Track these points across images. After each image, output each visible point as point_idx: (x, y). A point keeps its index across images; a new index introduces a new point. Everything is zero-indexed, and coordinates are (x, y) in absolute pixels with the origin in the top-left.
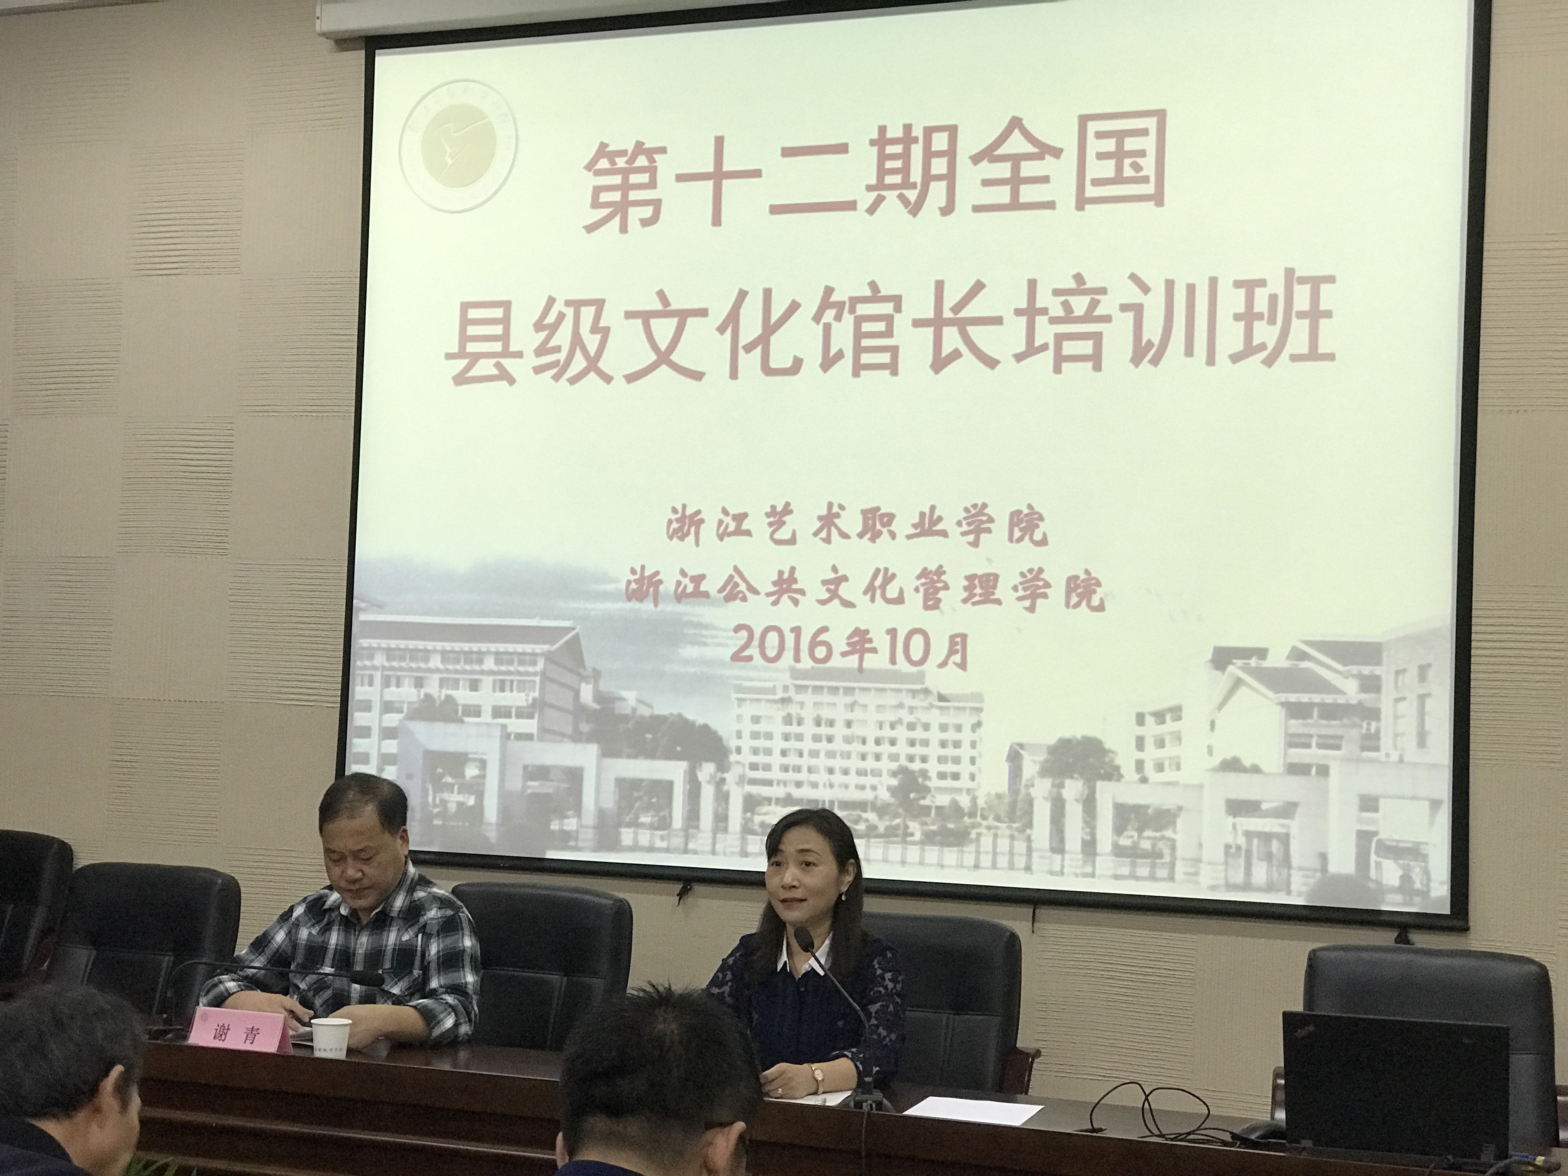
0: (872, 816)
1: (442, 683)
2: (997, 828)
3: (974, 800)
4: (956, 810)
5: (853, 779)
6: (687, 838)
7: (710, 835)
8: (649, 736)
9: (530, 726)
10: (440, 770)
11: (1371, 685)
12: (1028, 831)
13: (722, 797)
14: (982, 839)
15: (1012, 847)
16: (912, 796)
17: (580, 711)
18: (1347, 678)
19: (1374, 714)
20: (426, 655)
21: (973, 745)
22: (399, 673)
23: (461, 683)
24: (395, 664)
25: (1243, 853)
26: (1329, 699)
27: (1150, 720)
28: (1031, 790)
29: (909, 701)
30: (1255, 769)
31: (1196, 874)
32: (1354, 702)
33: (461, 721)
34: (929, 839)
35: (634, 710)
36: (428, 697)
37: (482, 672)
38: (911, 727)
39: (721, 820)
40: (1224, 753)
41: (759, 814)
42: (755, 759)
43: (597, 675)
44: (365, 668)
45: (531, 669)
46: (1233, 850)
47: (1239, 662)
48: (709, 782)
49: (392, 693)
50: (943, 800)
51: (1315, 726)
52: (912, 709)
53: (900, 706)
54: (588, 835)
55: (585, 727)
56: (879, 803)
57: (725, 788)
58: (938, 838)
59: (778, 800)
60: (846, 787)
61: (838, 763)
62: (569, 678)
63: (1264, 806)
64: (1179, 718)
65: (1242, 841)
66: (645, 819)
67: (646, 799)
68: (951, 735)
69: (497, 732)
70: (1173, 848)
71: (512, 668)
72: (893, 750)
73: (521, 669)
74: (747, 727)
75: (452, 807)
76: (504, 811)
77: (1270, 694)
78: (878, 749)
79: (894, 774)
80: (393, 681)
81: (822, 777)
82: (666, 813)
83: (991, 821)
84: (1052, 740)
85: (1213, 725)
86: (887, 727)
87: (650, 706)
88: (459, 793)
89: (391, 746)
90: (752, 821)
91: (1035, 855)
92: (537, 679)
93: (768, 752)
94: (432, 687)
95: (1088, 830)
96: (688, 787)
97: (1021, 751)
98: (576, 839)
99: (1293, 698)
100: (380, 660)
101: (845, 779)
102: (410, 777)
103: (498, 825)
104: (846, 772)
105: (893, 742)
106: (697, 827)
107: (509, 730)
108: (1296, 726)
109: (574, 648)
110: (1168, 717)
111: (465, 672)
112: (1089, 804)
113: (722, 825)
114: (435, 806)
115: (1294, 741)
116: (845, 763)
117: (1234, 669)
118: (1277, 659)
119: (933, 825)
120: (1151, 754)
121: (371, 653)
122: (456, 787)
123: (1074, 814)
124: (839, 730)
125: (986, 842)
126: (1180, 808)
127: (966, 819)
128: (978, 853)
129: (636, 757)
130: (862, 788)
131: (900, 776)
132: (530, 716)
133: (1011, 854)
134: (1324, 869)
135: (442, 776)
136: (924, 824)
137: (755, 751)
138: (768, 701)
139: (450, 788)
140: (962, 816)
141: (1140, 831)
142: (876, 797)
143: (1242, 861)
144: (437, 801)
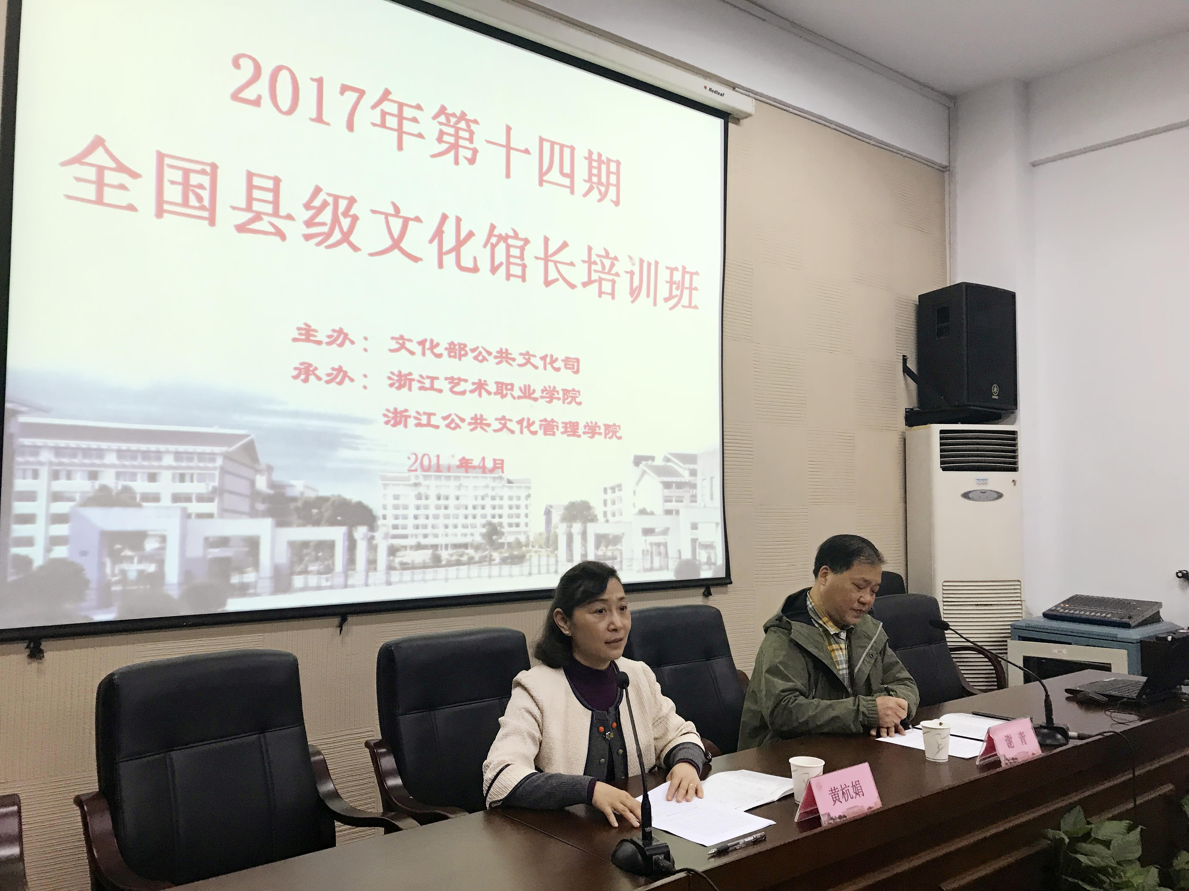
0: (471, 552)
1: (118, 475)
2: (540, 552)
3: (528, 538)
4: (519, 544)
5: (460, 530)
6: (346, 577)
7: (364, 573)
8: (315, 511)
9: (211, 507)
10: (118, 546)
11: (693, 473)
12: (556, 552)
13: (372, 548)
14: (533, 558)
15: (548, 561)
16: (494, 537)
17: (255, 495)
18: (685, 470)
19: (694, 486)
20: (100, 453)
21: (527, 507)
22: (69, 468)
23: (139, 476)
24: (65, 460)
25: (650, 553)
26: (679, 479)
27: (609, 491)
28: (557, 530)
29: (491, 483)
30: (652, 513)
31: (631, 565)
32: (687, 481)
33: (139, 506)
34: (504, 561)
35: (302, 493)
36: (104, 488)
37: (161, 467)
38: (493, 498)
39: (372, 563)
40: (640, 507)
41: (399, 557)
42: (396, 522)
43: (270, 469)
44: (27, 463)
45: (210, 465)
46: (645, 552)
47: (644, 463)
48: (362, 539)
49: (60, 486)
50: (511, 539)
51: (674, 492)
52: (493, 488)
53: (487, 486)
54: (266, 584)
55: (261, 507)
56: (475, 543)
57: (374, 542)
58: (509, 560)
59: (411, 547)
60: (456, 535)
61: (451, 522)
62: (247, 472)
63: (657, 530)
64: (620, 490)
65: (649, 547)
66: (313, 568)
67: (313, 553)
68: (514, 502)
69: (178, 514)
70: (621, 554)
71: (191, 464)
72: (483, 512)
73: (201, 465)
74: (391, 502)
75: (132, 575)
76: (187, 574)
77: (656, 477)
78: (475, 512)
79: (484, 526)
80: (63, 474)
81: (441, 531)
82: (330, 562)
83: (537, 548)
84: (566, 503)
85: (634, 492)
86: (479, 498)
87: (314, 490)
88: (140, 562)
89: (61, 530)
90: (393, 561)
91: (559, 564)
92: (217, 473)
93: (405, 517)
94: (108, 479)
95: (583, 548)
96: (347, 543)
97: (551, 510)
98: (255, 587)
99: (666, 479)
100: (46, 456)
101: (455, 531)
102: (84, 553)
103: (180, 584)
104: (456, 527)
105: (483, 507)
106: (354, 569)
107: (190, 511)
108: (667, 492)
109: (250, 449)
110: (616, 489)
111: (143, 467)
112: (584, 534)
113: (373, 566)
114: (114, 575)
115: (667, 500)
116: (455, 521)
117: (642, 466)
118: (659, 462)
119: (506, 553)
120: (610, 508)
121: (35, 450)
122: (136, 560)
123: (577, 540)
124: (452, 502)
125: (535, 559)
126: (623, 534)
127: (524, 548)
128: (530, 566)
129: (304, 525)
130: (465, 535)
131: (487, 527)
132: (211, 500)
133: (548, 565)
134: (680, 557)
135: (121, 550)
136: (501, 553)
137: (396, 517)
138: (405, 485)
139: (130, 559)
140: (522, 547)
141: (607, 546)
142: (473, 540)
143: (649, 557)
144: (117, 571)
